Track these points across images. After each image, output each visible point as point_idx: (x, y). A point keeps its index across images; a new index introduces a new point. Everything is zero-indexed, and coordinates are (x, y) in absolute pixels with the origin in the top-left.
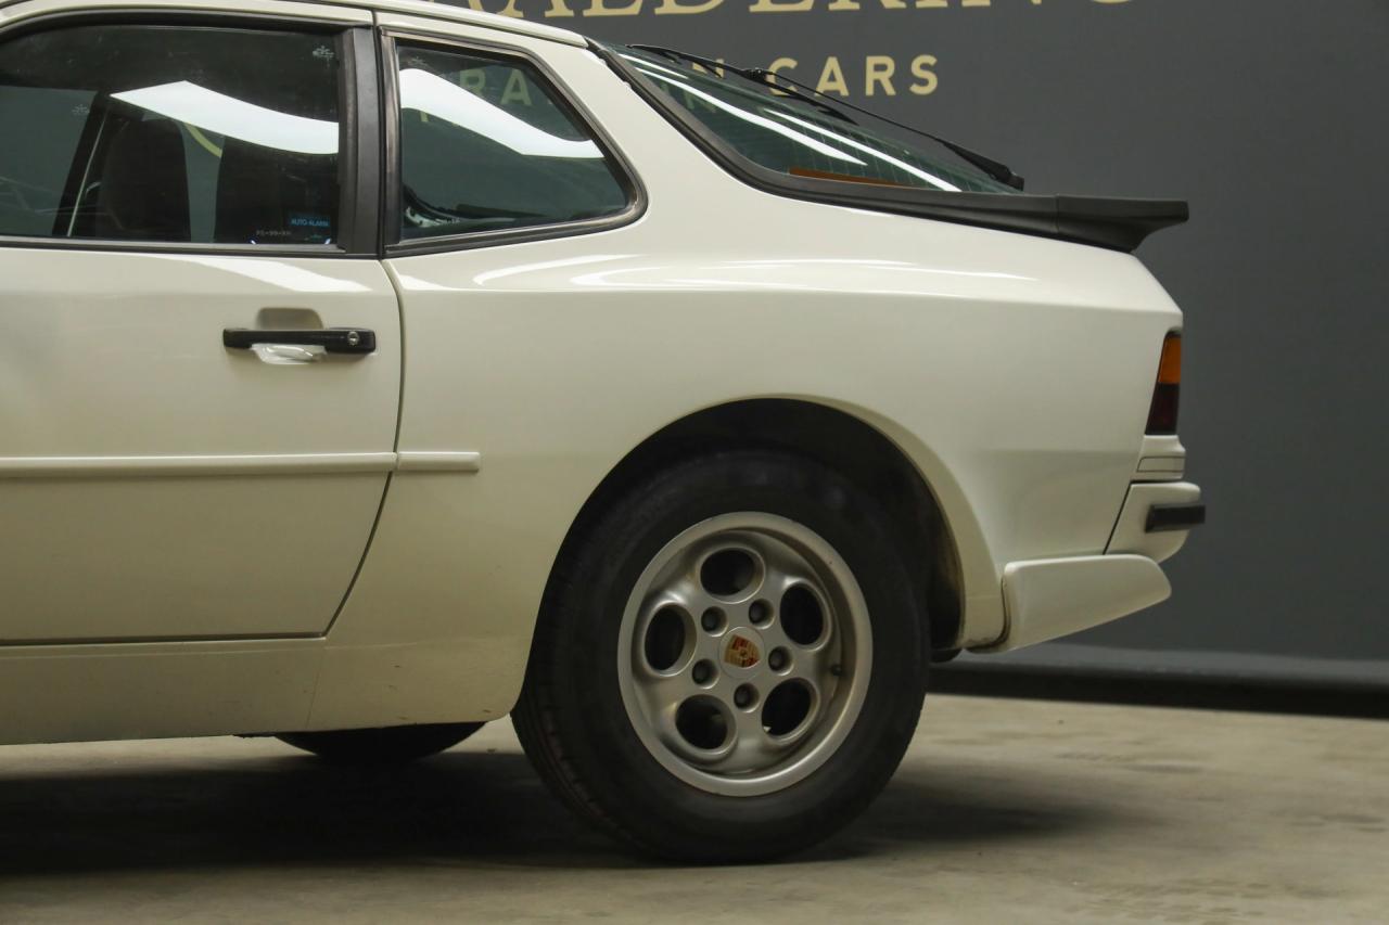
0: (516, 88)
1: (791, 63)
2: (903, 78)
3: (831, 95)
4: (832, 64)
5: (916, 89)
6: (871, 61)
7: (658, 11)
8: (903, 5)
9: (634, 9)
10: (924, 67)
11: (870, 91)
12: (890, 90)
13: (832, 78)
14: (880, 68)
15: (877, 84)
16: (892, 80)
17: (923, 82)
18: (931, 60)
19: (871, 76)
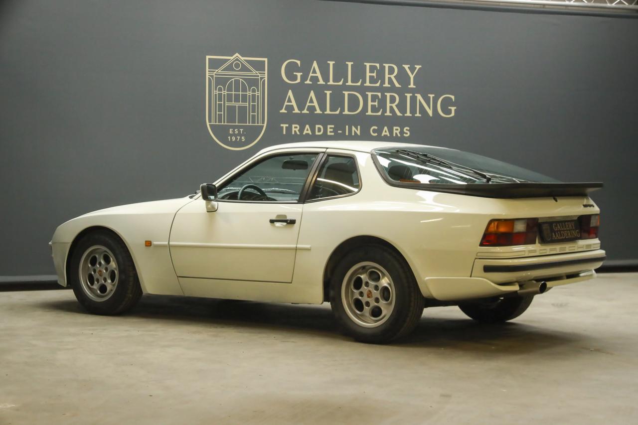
0: (307, 130)
1: (376, 128)
2: (402, 132)
3: (385, 136)
4: (386, 128)
5: (405, 135)
6: (395, 128)
7: (344, 113)
8: (401, 115)
9: (338, 112)
10: (407, 130)
11: (394, 135)
12: (399, 135)
13: (386, 132)
14: (397, 130)
15: (396, 133)
16: (399, 133)
17: (407, 133)
18: (408, 128)
19: (395, 131)
